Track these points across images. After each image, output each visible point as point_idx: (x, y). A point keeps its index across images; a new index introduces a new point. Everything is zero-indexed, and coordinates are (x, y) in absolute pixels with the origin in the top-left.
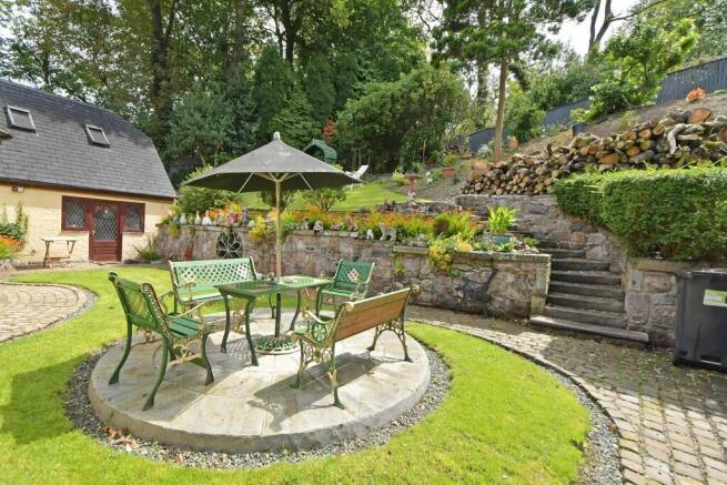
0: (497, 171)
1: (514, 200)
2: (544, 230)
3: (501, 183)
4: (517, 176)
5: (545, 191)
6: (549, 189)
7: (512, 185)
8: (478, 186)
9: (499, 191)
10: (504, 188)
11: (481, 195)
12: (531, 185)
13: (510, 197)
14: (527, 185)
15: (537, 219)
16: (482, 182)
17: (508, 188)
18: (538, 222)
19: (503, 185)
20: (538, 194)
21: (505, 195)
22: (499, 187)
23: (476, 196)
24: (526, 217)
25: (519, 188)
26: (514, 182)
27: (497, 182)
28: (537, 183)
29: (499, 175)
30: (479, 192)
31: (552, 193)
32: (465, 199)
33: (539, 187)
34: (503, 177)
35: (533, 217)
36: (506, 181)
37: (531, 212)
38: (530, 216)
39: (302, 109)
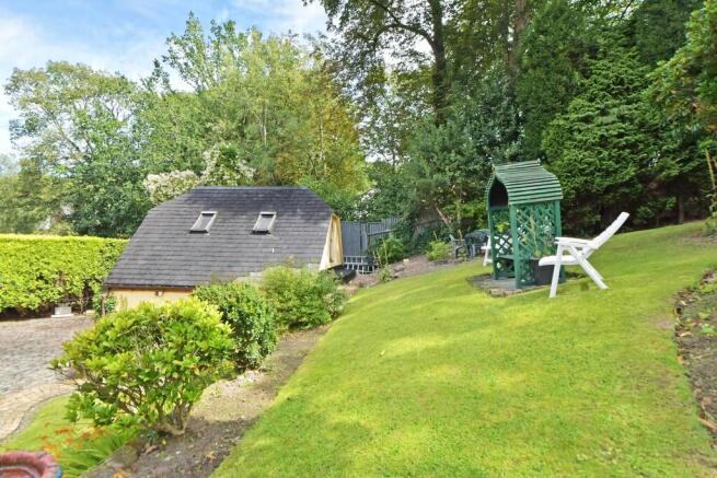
39: (622, 82)
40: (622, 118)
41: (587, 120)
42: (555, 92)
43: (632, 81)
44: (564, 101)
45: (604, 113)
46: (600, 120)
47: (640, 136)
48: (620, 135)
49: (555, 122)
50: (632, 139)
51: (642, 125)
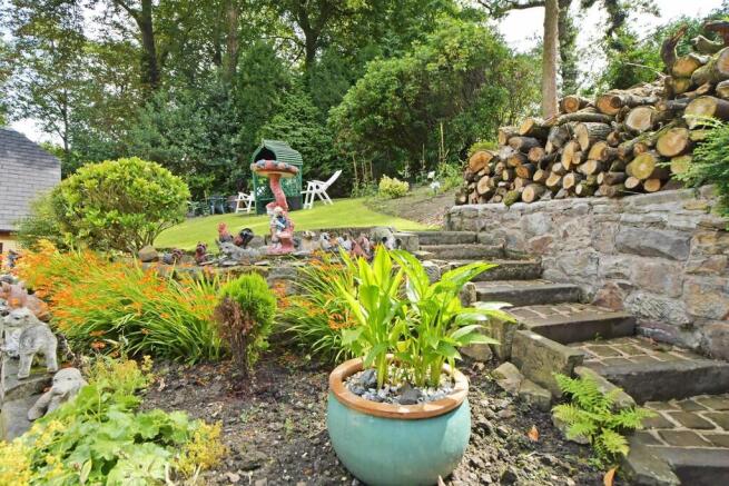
0: (519, 141)
1: (568, 212)
2: (678, 312)
3: (533, 171)
4: (570, 146)
5: (664, 178)
6: (682, 169)
7: (562, 173)
8: (483, 186)
9: (529, 192)
10: (542, 183)
11: (490, 205)
12: (616, 165)
13: (557, 204)
14: (603, 167)
15: (646, 273)
16: (491, 174)
17: (552, 181)
18: (653, 282)
19: (538, 176)
20: (640, 189)
21: (547, 201)
22: (529, 180)
23: (480, 206)
24: (608, 263)
25: (583, 176)
26: (565, 163)
27: (522, 171)
28: (631, 155)
29: (525, 150)
30: (487, 197)
31: (696, 183)
32: (460, 214)
33: (642, 167)
34: (536, 155)
35: (633, 266)
36: (546, 165)
37: (624, 249)
38: (621, 259)
39: (303, 113)
40: (304, 135)
41: (285, 131)
42: (266, 107)
43: (309, 114)
44: (271, 114)
45: (294, 129)
46: (293, 133)
47: (313, 148)
48: (303, 145)
49: (265, 127)
50: (309, 148)
51: (314, 142)
